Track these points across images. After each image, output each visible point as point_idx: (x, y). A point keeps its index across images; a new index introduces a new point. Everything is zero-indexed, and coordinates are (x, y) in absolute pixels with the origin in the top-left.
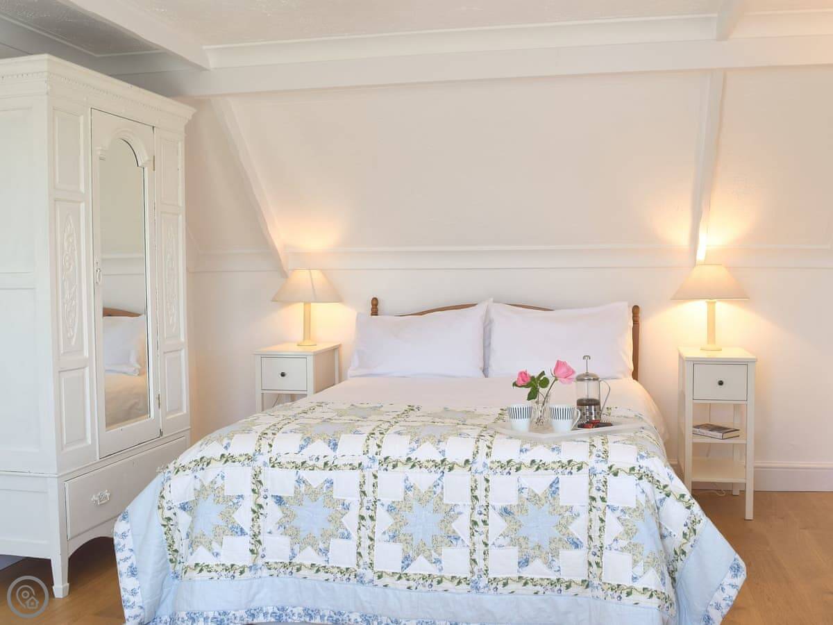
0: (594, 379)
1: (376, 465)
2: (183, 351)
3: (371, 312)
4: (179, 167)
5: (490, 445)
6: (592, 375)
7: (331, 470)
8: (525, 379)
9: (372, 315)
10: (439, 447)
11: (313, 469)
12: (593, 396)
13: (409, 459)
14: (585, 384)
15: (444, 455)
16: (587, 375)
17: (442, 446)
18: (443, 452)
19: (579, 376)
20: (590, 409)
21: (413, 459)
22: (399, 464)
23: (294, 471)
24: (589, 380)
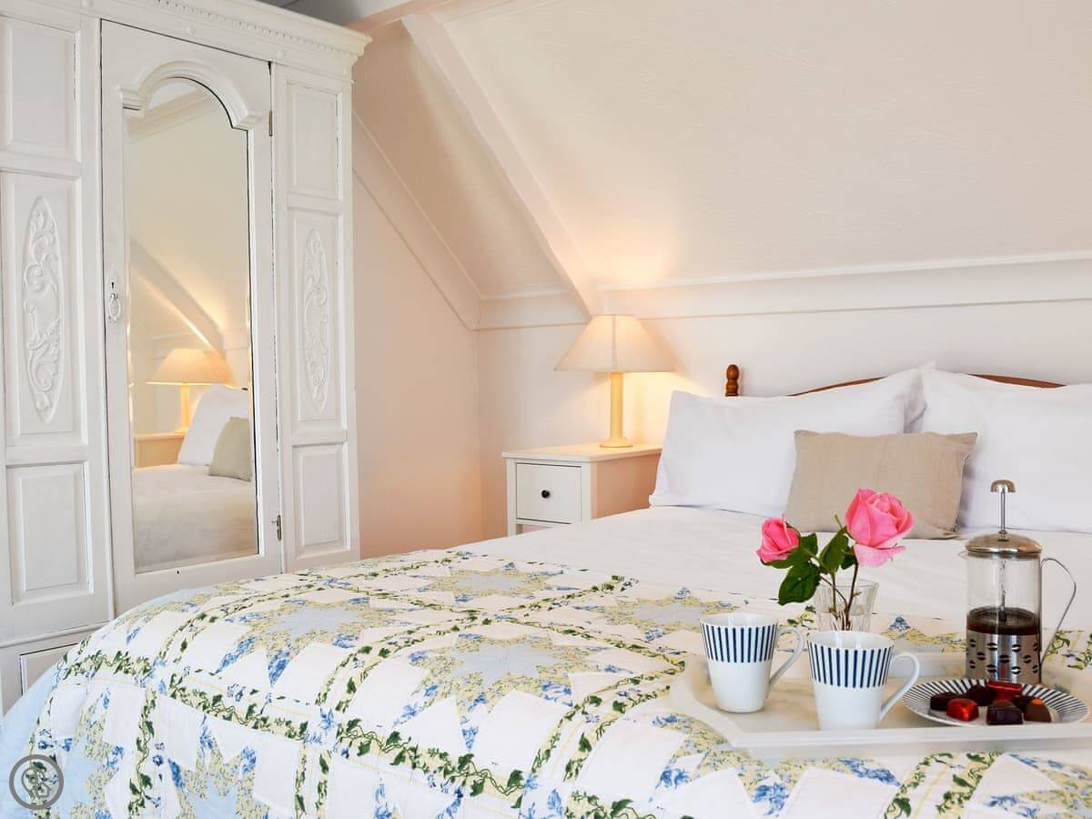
0: (1022, 555)
1: (330, 738)
2: (346, 445)
3: (725, 391)
4: (340, 134)
5: (591, 737)
6: (1018, 542)
7: (255, 727)
8: (781, 543)
9: (728, 395)
10: (468, 716)
11: (229, 719)
12: (1019, 600)
13: (395, 736)
14: (993, 564)
15: (469, 744)
16: (1003, 539)
17: (479, 716)
18: (469, 734)
19: (976, 541)
20: (1005, 644)
21: (404, 737)
22: (374, 744)
23: (200, 713)
24: (1004, 555)
